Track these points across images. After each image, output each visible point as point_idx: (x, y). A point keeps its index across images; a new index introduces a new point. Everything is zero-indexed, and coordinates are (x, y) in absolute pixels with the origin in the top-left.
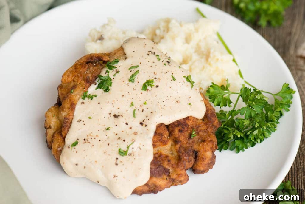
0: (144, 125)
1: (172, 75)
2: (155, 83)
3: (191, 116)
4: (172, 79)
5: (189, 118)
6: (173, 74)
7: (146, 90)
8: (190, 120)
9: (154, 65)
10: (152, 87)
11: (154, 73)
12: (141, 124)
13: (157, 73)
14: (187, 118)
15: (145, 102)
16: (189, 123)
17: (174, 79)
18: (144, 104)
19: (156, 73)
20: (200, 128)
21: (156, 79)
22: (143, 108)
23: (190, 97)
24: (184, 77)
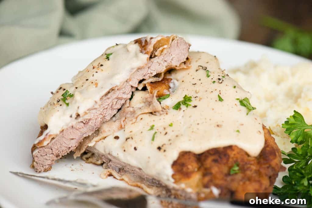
0: (162, 150)
1: (219, 96)
2: (193, 103)
3: (236, 146)
4: (218, 99)
5: (233, 148)
6: (220, 93)
7: (178, 109)
8: (233, 150)
9: (199, 83)
10: (187, 107)
11: (196, 91)
12: (159, 148)
13: (199, 91)
14: (230, 147)
15: (172, 124)
16: (232, 154)
17: (221, 99)
18: (170, 125)
19: (197, 92)
20: (249, 166)
21: (195, 97)
22: (166, 131)
23: (242, 125)
24: (238, 99)
